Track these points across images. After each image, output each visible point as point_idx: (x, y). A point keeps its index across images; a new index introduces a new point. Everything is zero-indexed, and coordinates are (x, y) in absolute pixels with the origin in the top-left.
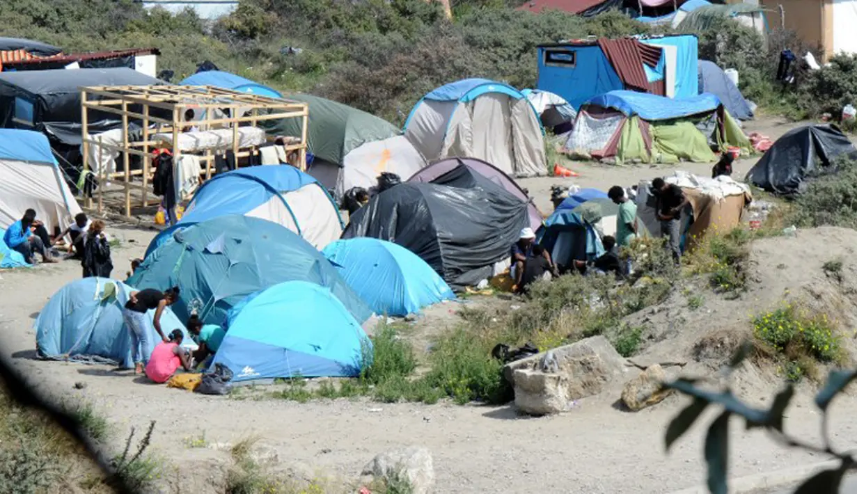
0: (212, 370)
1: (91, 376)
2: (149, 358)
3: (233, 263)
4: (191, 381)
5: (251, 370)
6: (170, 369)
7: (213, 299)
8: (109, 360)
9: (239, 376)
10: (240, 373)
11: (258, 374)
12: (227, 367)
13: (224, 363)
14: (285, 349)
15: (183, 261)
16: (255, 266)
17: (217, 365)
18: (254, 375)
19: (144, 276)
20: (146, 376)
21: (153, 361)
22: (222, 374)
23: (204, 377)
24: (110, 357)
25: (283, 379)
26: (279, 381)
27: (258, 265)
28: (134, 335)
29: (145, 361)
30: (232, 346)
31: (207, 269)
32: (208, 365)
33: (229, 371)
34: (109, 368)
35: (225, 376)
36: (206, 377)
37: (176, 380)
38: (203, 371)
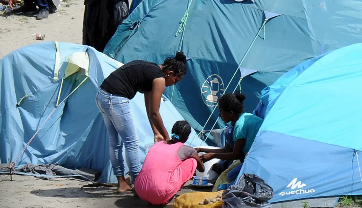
0: (239, 184)
1: (49, 198)
2: (139, 167)
3: (268, 16)
4: (206, 203)
5: (300, 185)
6: (174, 183)
7: (239, 73)
8: (77, 172)
9: (282, 194)
10: (284, 189)
11: (312, 191)
12: (261, 180)
13: (258, 175)
14: (355, 151)
15: (192, 16)
16: (305, 20)
17: (246, 177)
18: (305, 192)
19: (130, 40)
20: (136, 196)
21: (146, 172)
22: (255, 191)
23: (227, 196)
24: (79, 168)
25: (353, 197)
26: (346, 201)
27: (307, 18)
28: (114, 132)
29: (132, 173)
30: (269, 146)
31: (228, 26)
32: (233, 177)
33: (265, 187)
34: (77, 184)
35: (260, 194)
36: (230, 196)
37: (183, 201)
38: (225, 187)
